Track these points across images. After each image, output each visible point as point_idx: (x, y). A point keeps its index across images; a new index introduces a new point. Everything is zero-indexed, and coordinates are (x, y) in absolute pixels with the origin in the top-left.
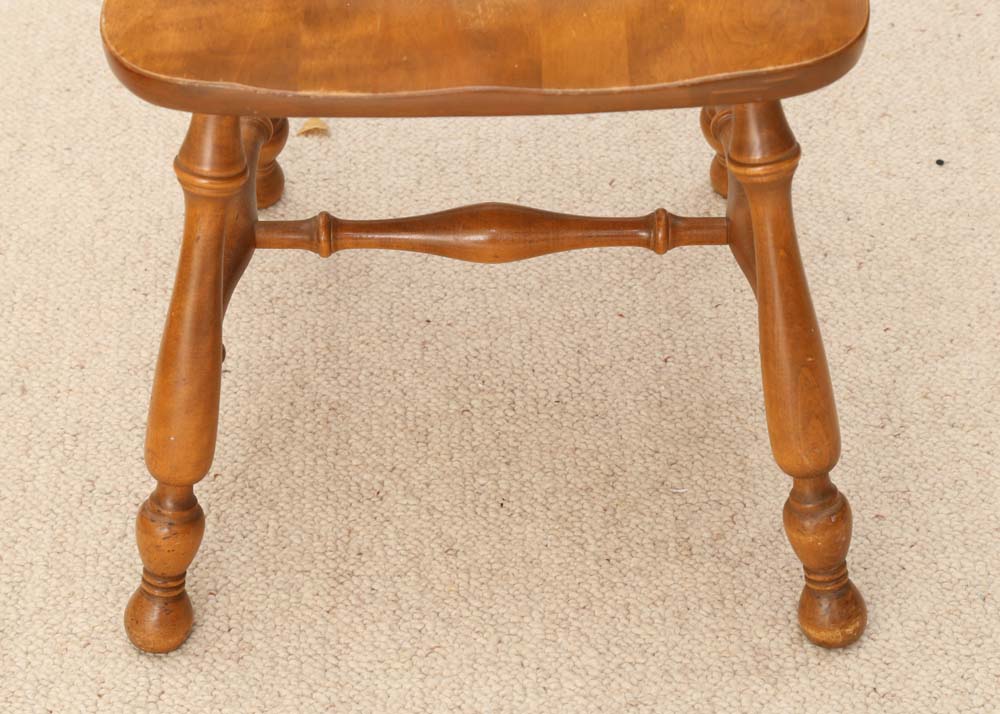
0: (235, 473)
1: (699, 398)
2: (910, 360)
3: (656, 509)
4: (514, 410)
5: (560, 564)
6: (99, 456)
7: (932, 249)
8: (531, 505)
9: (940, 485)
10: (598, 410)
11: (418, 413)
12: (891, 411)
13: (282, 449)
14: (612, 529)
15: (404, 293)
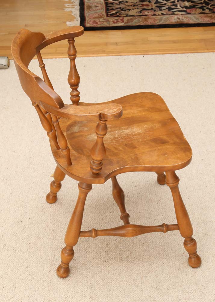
0: (33, 243)
3: (115, 251)
5: (96, 262)
8: (91, 250)
9: (171, 247)
13: (43, 239)
14: (107, 255)
15: (69, 208)
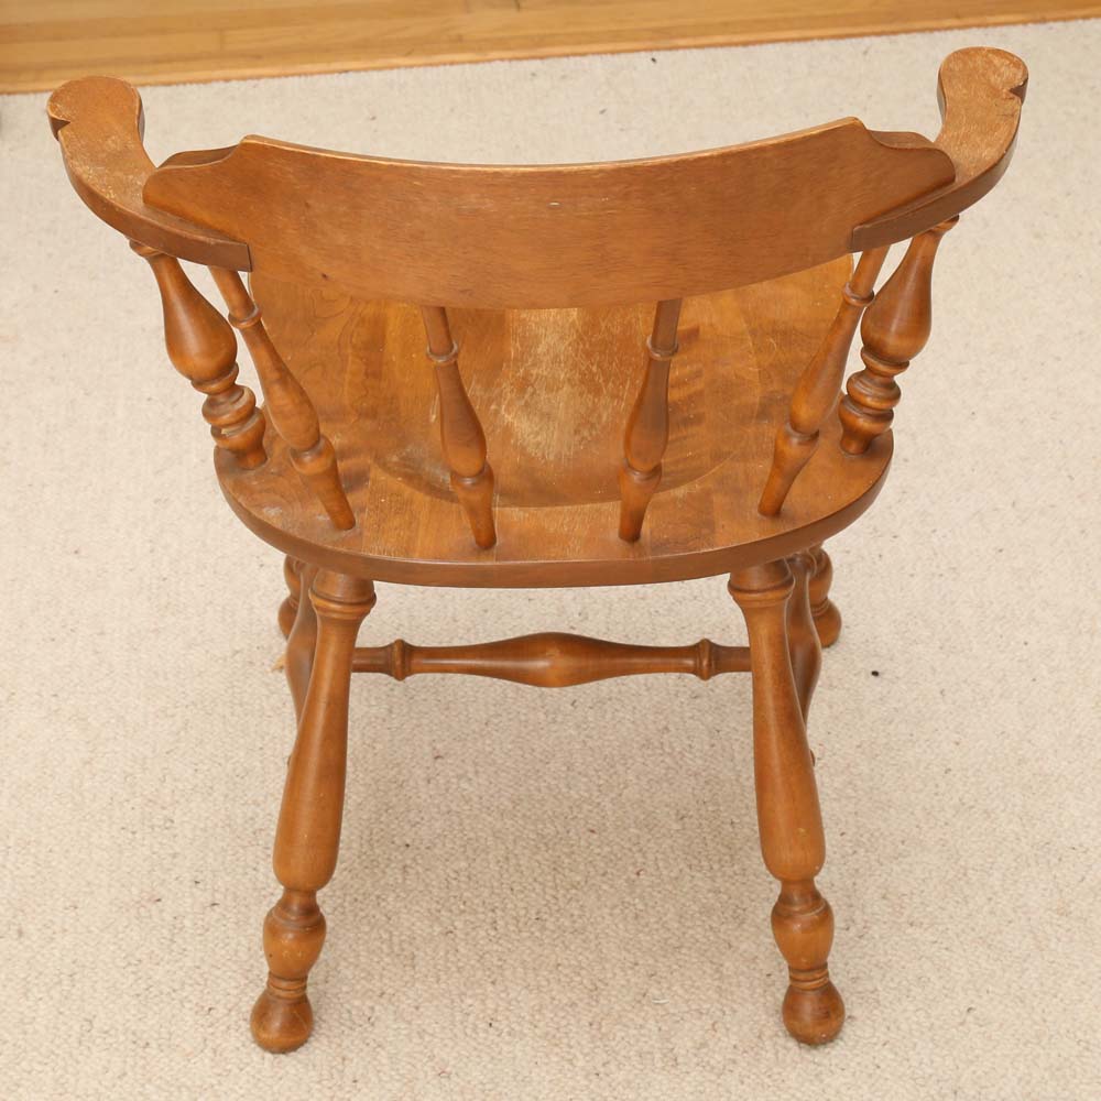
0: (229, 1006)
1: (672, 910)
2: (867, 862)
3: (641, 1022)
4: (496, 929)
5: (551, 1081)
6: (96, 995)
7: (877, 755)
8: (519, 1024)
9: (904, 983)
10: (577, 925)
11: (403, 938)
12: (854, 912)
14: (598, 1043)
15: (382, 819)
